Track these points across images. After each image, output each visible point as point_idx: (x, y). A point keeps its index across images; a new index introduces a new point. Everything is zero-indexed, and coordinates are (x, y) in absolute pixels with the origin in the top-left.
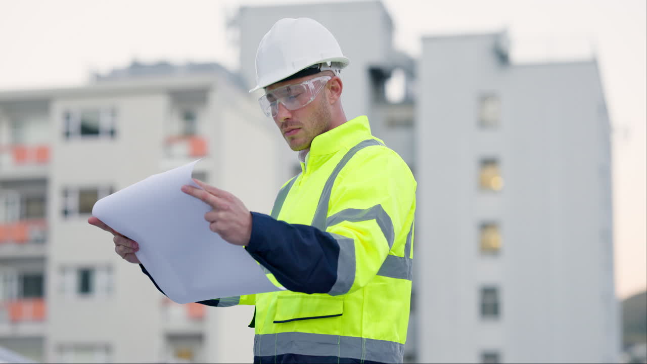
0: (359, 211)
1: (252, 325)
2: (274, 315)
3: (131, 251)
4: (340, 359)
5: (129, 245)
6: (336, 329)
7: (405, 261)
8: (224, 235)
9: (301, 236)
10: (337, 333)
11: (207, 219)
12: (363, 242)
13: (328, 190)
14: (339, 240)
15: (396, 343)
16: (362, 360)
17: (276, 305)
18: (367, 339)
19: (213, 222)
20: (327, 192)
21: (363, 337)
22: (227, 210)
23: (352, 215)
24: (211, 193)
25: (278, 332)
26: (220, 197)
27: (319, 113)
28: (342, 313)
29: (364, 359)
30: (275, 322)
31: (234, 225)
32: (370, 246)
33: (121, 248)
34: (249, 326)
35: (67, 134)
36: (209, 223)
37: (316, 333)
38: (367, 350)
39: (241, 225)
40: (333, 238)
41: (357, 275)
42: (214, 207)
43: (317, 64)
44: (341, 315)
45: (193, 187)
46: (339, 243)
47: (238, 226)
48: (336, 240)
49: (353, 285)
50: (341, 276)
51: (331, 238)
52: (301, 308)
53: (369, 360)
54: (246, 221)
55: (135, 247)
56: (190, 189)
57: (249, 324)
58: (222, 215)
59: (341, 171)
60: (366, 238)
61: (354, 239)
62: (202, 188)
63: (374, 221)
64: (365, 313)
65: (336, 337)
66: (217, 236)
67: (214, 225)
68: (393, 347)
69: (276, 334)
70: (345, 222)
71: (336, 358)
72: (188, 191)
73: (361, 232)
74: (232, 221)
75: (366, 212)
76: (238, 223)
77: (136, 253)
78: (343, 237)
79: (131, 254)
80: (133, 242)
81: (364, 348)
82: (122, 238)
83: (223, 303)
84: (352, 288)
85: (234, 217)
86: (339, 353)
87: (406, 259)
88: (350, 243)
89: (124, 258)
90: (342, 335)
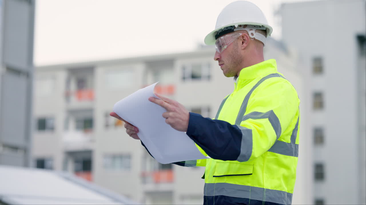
0: (261, 113)
1: (203, 178)
2: (214, 173)
3: (134, 132)
4: (251, 200)
5: (133, 129)
6: (248, 182)
7: (291, 145)
8: (173, 125)
9: (219, 127)
10: (249, 185)
11: (164, 117)
12: (259, 131)
13: (247, 101)
14: (242, 130)
15: (284, 192)
16: (264, 202)
17: (215, 167)
18: (266, 189)
19: (167, 118)
20: (246, 102)
21: (264, 188)
22: (175, 111)
23: (256, 115)
24: (165, 102)
25: (216, 183)
26: (170, 104)
27: (232, 54)
28: (252, 173)
29: (265, 201)
30: (214, 176)
31: (178, 120)
32: (263, 134)
33: (129, 130)
34: (202, 178)
35: (184, 78)
36: (165, 119)
37: (237, 184)
38: (267, 196)
39: (183, 120)
40: (239, 129)
41: (253, 151)
42: (167, 109)
43: (232, 26)
44: (251, 174)
45: (155, 98)
46: (242, 132)
47: (181, 121)
48: (240, 130)
49: (251, 157)
50: (243, 151)
51: (237, 129)
52: (229, 169)
53: (267, 201)
54: (186, 118)
55: (136, 130)
56: (153, 99)
57: (202, 177)
58: (171, 114)
59: (254, 91)
60: (261, 129)
61: (252, 129)
62: (160, 98)
63: (267, 119)
64: (265, 174)
65: (249, 187)
66: (169, 126)
67: (167, 120)
68: (282, 194)
69: (214, 183)
70: (250, 119)
71: (248, 199)
72: (153, 100)
73: (258, 126)
74: (176, 117)
75: (263, 114)
76: (181, 119)
77: (137, 134)
78: (246, 128)
79: (134, 134)
80: (136, 127)
81: (265, 194)
82: (129, 125)
83: (187, 164)
84: (250, 158)
85: (178, 115)
86: (250, 196)
87: (292, 145)
88: (250, 132)
89: (130, 136)
90: (252, 186)
